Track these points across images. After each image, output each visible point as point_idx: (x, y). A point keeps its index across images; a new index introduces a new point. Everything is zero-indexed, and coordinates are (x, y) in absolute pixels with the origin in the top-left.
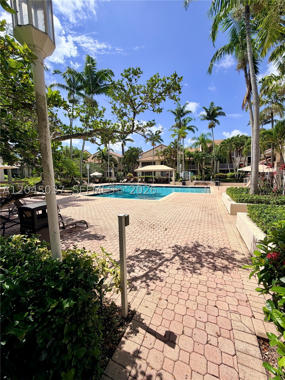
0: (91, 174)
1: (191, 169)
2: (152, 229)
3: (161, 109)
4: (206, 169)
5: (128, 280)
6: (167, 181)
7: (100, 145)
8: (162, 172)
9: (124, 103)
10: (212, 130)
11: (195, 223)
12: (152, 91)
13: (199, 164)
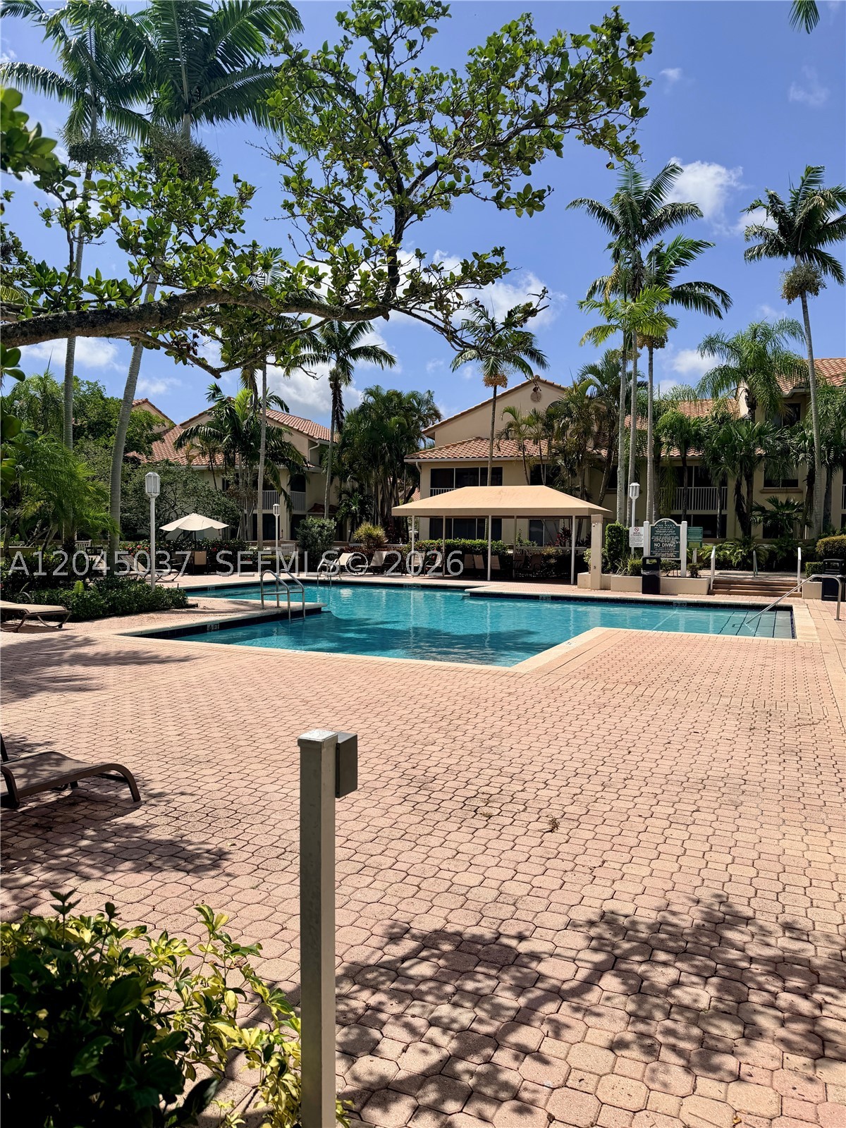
0: (168, 521)
1: (688, 506)
2: (479, 822)
3: (541, 195)
4: (770, 507)
5: (341, 1097)
6: (562, 570)
7: (216, 373)
8: (538, 522)
9: (346, 160)
10: (805, 307)
11: (710, 795)
12: (496, 104)
13: (732, 484)
